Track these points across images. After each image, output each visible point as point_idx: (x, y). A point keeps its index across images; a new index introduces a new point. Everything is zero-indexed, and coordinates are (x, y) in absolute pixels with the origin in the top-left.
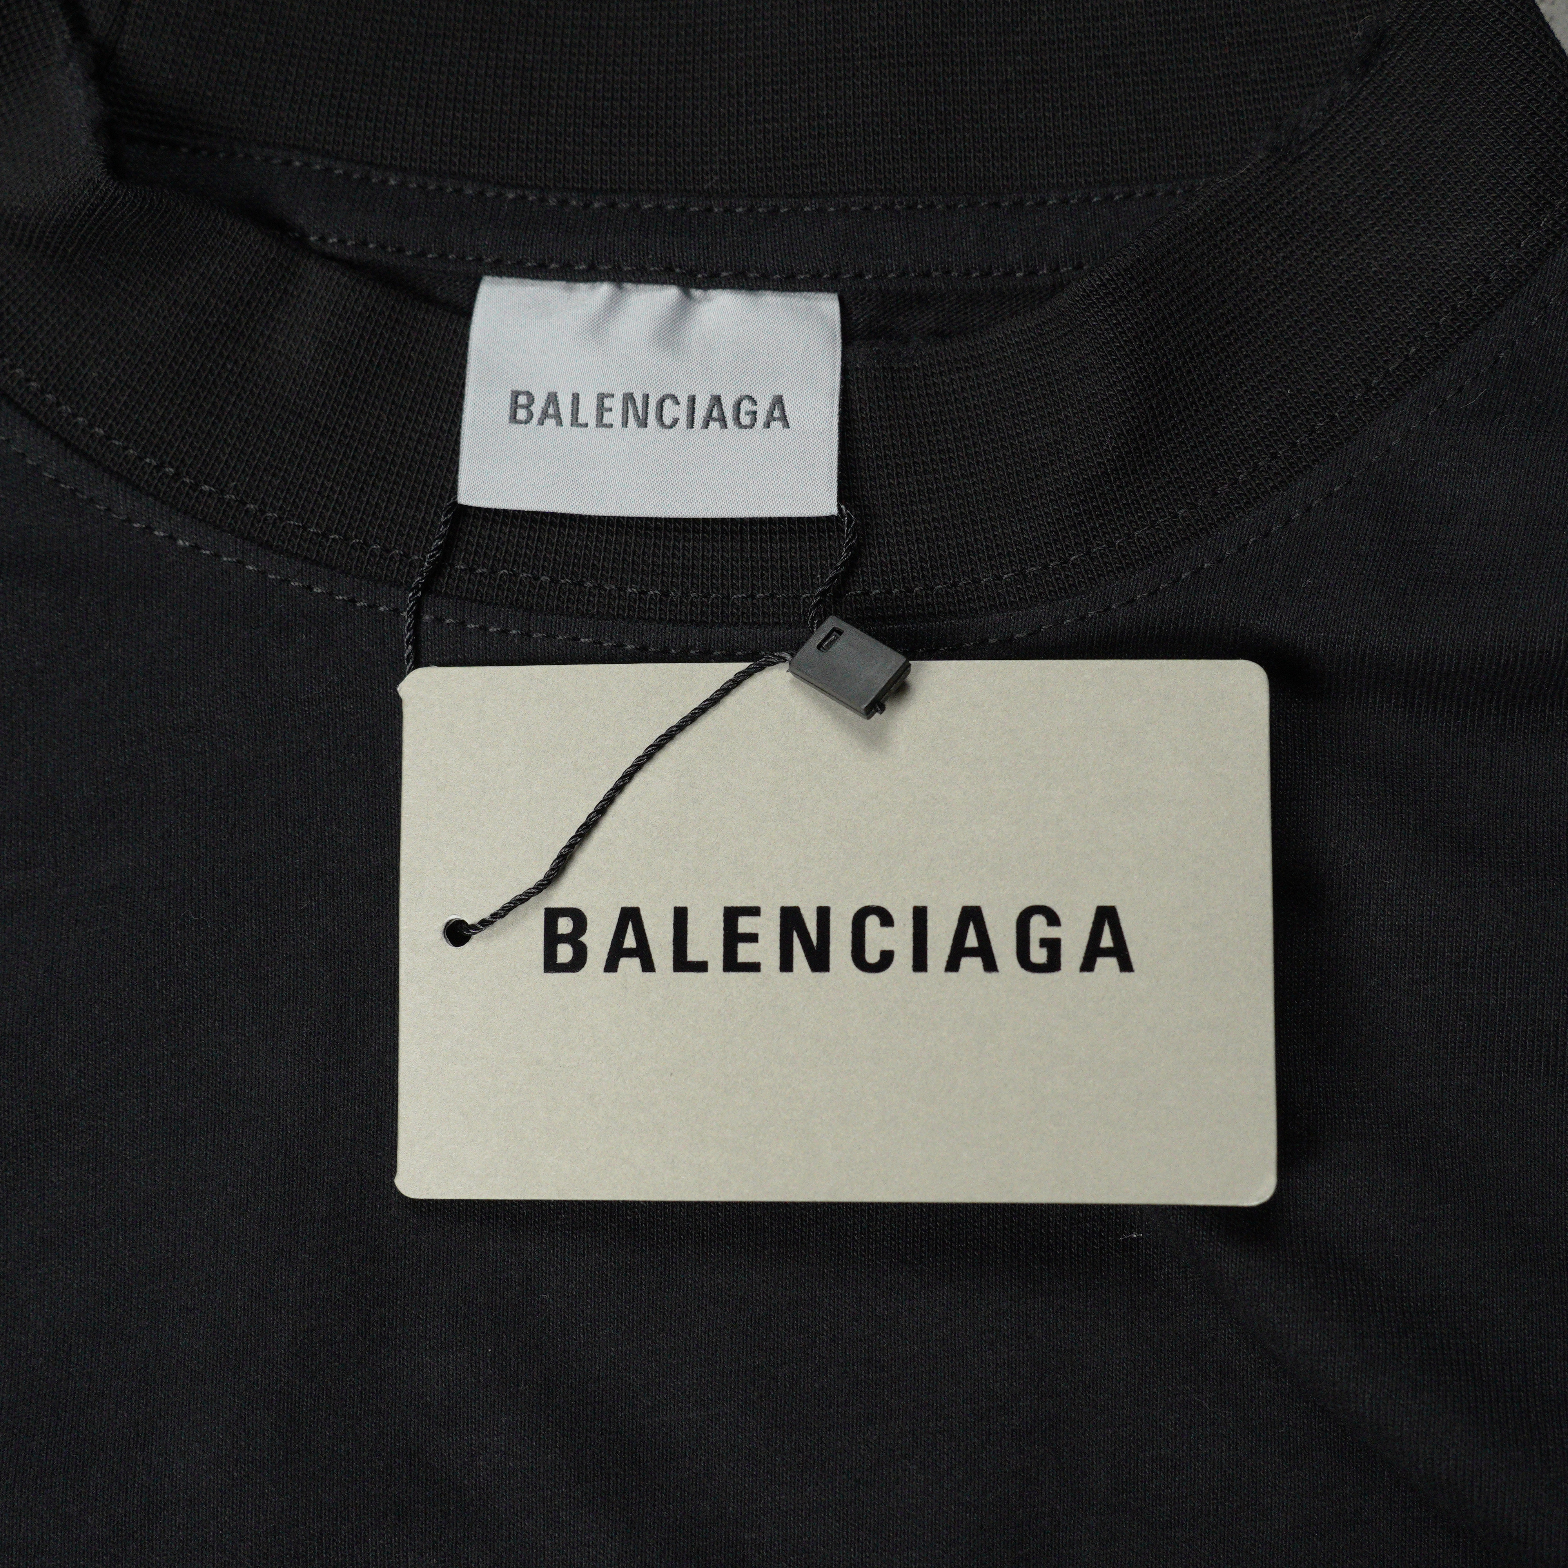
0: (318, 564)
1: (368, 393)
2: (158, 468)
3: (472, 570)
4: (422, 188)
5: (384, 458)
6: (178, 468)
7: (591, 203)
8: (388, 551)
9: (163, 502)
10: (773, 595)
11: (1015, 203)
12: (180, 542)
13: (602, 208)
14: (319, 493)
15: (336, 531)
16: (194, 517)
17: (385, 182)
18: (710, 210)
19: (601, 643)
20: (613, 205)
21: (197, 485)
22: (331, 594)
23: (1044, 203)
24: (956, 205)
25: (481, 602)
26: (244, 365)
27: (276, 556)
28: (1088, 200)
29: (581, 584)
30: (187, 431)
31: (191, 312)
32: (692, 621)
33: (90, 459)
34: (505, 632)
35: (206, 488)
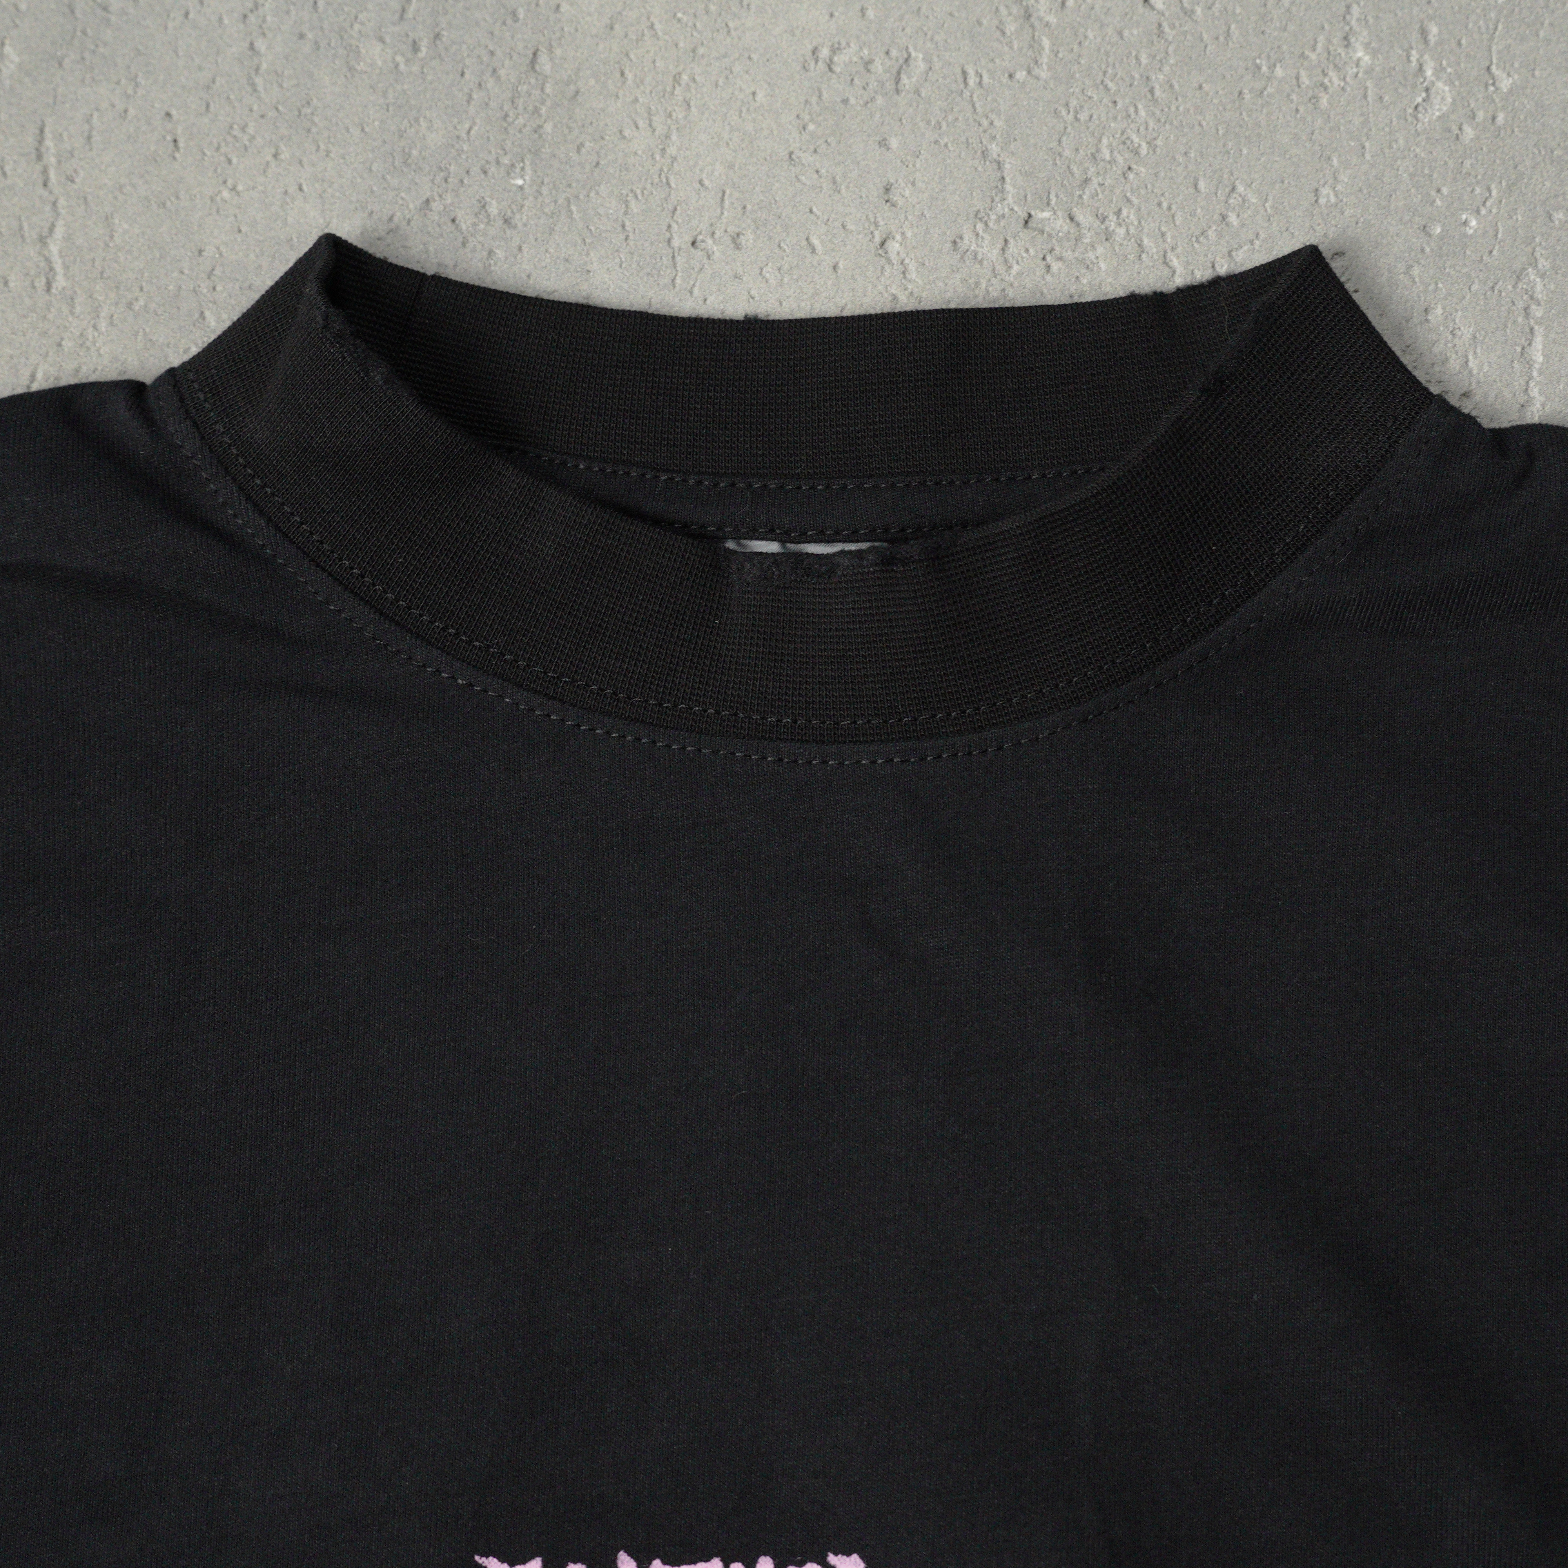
0: (554, 698)
1: (591, 579)
2: (444, 629)
3: (661, 705)
4: (602, 470)
5: (600, 625)
6: (457, 629)
7: (718, 483)
8: (603, 690)
9: (447, 654)
10: (869, 721)
11: (1010, 479)
12: (460, 681)
13: (726, 486)
14: (555, 649)
15: (568, 676)
16: (469, 664)
17: (577, 466)
18: (799, 488)
19: (750, 756)
20: (733, 485)
21: (471, 641)
22: (563, 720)
23: (1030, 477)
24: (969, 481)
25: (667, 727)
26: (504, 558)
27: (525, 693)
28: (1060, 474)
29: (736, 715)
30: (464, 604)
31: (467, 522)
32: (814, 740)
33: (398, 624)
34: (684, 748)
35: (477, 644)
